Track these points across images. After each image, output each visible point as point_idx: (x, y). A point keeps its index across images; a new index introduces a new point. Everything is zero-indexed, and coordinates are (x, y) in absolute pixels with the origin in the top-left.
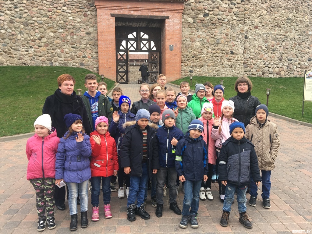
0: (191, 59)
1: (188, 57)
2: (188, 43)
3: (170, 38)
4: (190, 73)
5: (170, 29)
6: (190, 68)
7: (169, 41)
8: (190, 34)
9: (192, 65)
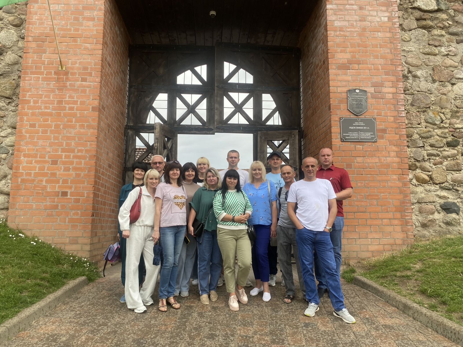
0: (446, 153)
1: (432, 146)
2: (424, 85)
3: (350, 62)
4: (443, 214)
5: (346, 24)
6: (444, 193)
7: (346, 74)
8: (427, 50)
9: (449, 177)
